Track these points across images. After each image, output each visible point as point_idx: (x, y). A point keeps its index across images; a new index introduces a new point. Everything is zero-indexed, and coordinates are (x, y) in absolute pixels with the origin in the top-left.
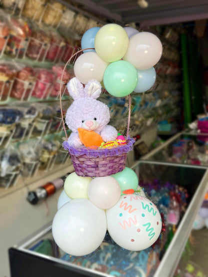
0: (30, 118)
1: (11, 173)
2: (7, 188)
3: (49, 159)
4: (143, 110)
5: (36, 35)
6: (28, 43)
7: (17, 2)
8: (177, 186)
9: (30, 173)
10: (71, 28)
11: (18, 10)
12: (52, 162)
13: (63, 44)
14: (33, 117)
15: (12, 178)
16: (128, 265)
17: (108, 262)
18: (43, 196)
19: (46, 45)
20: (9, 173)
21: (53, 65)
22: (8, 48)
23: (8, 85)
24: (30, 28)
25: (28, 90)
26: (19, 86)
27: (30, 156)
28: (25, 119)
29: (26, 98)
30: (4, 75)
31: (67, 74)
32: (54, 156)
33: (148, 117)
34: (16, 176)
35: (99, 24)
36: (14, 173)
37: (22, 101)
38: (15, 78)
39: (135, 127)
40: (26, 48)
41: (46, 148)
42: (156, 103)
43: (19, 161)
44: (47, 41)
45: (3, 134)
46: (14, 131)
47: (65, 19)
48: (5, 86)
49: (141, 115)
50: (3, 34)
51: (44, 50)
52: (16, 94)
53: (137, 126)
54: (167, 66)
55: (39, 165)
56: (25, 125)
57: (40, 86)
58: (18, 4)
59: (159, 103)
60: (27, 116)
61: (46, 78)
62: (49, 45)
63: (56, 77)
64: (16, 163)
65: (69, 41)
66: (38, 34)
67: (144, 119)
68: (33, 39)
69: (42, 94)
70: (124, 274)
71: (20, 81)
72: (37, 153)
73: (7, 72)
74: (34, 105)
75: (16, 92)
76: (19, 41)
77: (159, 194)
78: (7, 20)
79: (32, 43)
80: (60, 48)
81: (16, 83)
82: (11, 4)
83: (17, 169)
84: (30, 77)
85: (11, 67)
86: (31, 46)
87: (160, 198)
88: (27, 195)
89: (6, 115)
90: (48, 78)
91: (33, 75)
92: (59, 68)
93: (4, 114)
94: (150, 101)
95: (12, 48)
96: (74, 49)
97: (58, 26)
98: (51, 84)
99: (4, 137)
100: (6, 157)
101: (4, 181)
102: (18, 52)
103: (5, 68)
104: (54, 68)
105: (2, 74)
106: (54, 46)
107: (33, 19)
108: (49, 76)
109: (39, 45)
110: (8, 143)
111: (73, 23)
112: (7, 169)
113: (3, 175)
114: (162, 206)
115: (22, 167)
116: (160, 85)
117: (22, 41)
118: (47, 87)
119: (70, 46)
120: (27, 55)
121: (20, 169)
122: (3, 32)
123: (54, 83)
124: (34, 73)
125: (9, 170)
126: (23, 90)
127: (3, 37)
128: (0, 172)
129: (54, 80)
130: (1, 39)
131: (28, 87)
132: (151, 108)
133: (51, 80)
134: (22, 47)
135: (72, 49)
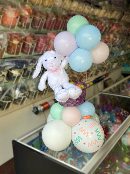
0: (32, 65)
1: (21, 97)
2: (19, 105)
4: (110, 58)
5: (37, 14)
6: (32, 19)
8: (122, 110)
9: (33, 97)
10: (61, 7)
12: (46, 91)
13: (54, 18)
14: (34, 65)
15: (22, 100)
16: (80, 155)
17: (69, 152)
18: (42, 110)
19: (43, 20)
20: (19, 96)
21: (48, 32)
22: (20, 23)
23: (19, 46)
24: (33, 10)
25: (32, 49)
26: (26, 46)
27: (33, 87)
28: (30, 66)
29: (30, 53)
30: (16, 40)
32: (48, 87)
33: (113, 63)
34: (24, 98)
35: (80, 3)
37: (28, 55)
38: (23, 41)
39: (103, 69)
40: (31, 22)
42: (120, 53)
43: (26, 90)
44: (44, 17)
45: (16, 75)
46: (23, 73)
47: (57, 2)
48: (18, 46)
49: (109, 61)
50: (15, 15)
51: (42, 23)
52: (25, 51)
53: (105, 69)
55: (38, 93)
56: (29, 69)
57: (39, 45)
59: (122, 53)
60: (31, 64)
61: (43, 41)
62: (45, 20)
63: (50, 40)
64: (24, 91)
65: (59, 16)
66: (38, 14)
67: (111, 64)
68: (35, 16)
69: (41, 50)
70: (76, 160)
71: (27, 43)
72: (37, 85)
73: (18, 38)
74: (35, 57)
75: (25, 49)
76: (26, 19)
77: (109, 114)
78: (18, 6)
79: (35, 19)
80: (52, 21)
81: (24, 44)
84: (33, 41)
85: (21, 35)
86: (34, 21)
87: (110, 116)
88: (33, 109)
89: (17, 64)
90: (44, 41)
91: (34, 39)
92: (52, 33)
93: (16, 63)
94: (116, 51)
95: (22, 23)
96: (62, 21)
97: (52, 7)
98: (46, 44)
99: (17, 76)
100: (18, 88)
101: (18, 101)
102: (26, 25)
103: (16, 36)
104: (48, 34)
105: (15, 40)
106: (49, 20)
107: (36, 4)
108: (45, 39)
109: (39, 20)
110: (20, 80)
111: (62, 4)
112: (19, 95)
113: (16, 98)
114: (109, 121)
115: (28, 94)
116: (124, 41)
117: (28, 19)
118: (44, 46)
119: (59, 19)
120: (32, 26)
121: (26, 95)
122: (16, 14)
123: (48, 43)
124: (35, 38)
125: (20, 95)
126: (29, 48)
127: (16, 17)
128: (15, 96)
129: (48, 42)
130: (14, 18)
131: (32, 46)
132: (117, 56)
133: (46, 41)
134: (28, 22)
135: (60, 21)
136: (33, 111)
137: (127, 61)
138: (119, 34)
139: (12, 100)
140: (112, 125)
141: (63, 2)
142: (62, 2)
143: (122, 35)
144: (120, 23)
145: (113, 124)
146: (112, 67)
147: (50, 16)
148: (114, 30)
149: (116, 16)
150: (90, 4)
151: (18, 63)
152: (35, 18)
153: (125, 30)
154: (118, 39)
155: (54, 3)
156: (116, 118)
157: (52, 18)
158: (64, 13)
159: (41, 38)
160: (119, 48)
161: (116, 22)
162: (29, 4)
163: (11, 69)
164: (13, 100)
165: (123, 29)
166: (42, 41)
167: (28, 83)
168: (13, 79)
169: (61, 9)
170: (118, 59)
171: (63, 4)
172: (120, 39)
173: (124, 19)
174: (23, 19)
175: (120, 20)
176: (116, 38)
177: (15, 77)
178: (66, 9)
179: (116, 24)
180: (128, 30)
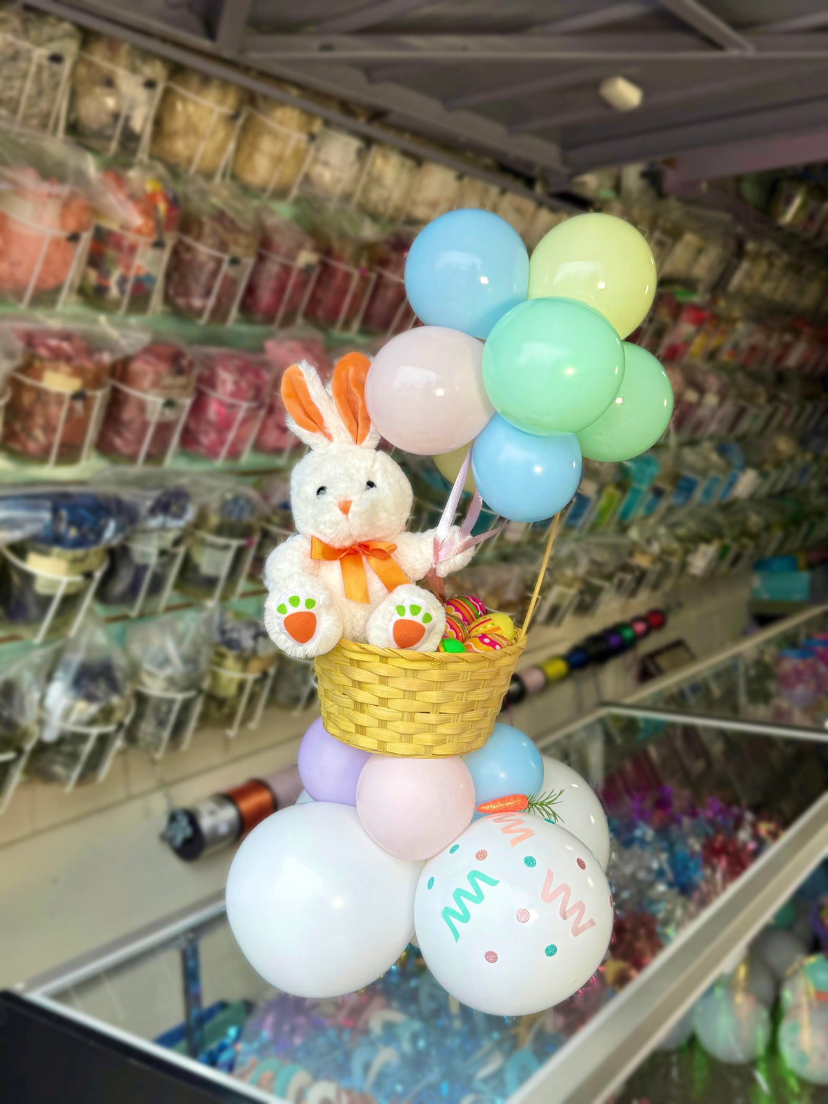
0: (163, 528)
1: (82, 730)
2: (69, 788)
3: (241, 686)
4: (670, 510)
5: (200, 224)
6: (166, 255)
7: (124, 112)
8: (749, 816)
9: (166, 734)
10: (347, 197)
11: (130, 139)
12: (253, 698)
13: (306, 257)
14: (176, 525)
15: (87, 748)
18: (223, 829)
19: (235, 261)
20: (71, 727)
21: (270, 336)
22: (93, 276)
23: (79, 406)
24: (173, 203)
25: (164, 429)
26: (128, 414)
27: (168, 671)
28: (145, 531)
29: (155, 456)
30: (65, 368)
32: (265, 675)
33: (690, 542)
34: (103, 740)
35: (466, 180)
36: (95, 731)
37: (139, 468)
38: (110, 382)
39: (628, 577)
40: (159, 273)
41: (231, 644)
42: (732, 484)
43: (114, 687)
44: (243, 249)
45: (55, 584)
46: (98, 575)
47: (326, 164)
48: (71, 410)
49: (662, 531)
50: (63, 226)
51: (230, 283)
52: (118, 442)
53: (641, 577)
54: (788, 338)
55: (198, 708)
56: (144, 555)
57: (213, 412)
58: (128, 119)
59: (747, 482)
60: (155, 522)
61: (236, 383)
62: (249, 262)
63: (276, 380)
64: (101, 688)
65: (336, 245)
66: (209, 226)
67: (675, 545)
68: (189, 240)
69: (221, 442)
71: (133, 392)
72: (190, 660)
73: (79, 361)
74: (185, 482)
75: (119, 434)
76: (132, 249)
77: (662, 845)
78: (80, 177)
79: (187, 256)
80: (294, 274)
81: (116, 402)
82: (105, 118)
83: (106, 714)
84: (168, 380)
85: (91, 346)
86: (179, 268)
87: (665, 858)
88: (163, 822)
89: (64, 513)
90: (244, 385)
91: (180, 371)
92: (290, 344)
93: (55, 511)
94: (704, 473)
95: (105, 275)
96: (356, 275)
97: (295, 192)
98: (253, 404)
99: (59, 593)
100: (66, 669)
101: (60, 758)
102: (129, 287)
103: (65, 346)
104: (270, 345)
105: (56, 370)
106: (273, 267)
107: (193, 169)
108: (250, 376)
109: (211, 265)
110: (80, 618)
111: (356, 180)
112: (67, 713)
113: (50, 735)
114: (661, 888)
115: (127, 710)
116: (752, 411)
117: (140, 251)
118: (241, 415)
119: (342, 267)
120: (167, 299)
121: (118, 715)
122: (63, 217)
123: (267, 400)
124: (184, 363)
125: (74, 717)
126: (145, 425)
127: (64, 234)
128: (41, 723)
129: (267, 390)
130: (56, 243)
131: (162, 414)
132: (714, 501)
133: (258, 390)
134: (142, 273)
135: (348, 276)
136: (166, 838)
137: (778, 534)
138: (723, 368)
139: (20, 751)
140: (679, 913)
141: (361, 169)
142: (356, 167)
143: (740, 377)
144: (722, 304)
145: (685, 907)
146: (684, 565)
147: (282, 242)
148: (688, 343)
149: (695, 260)
150: (530, 182)
151: (72, 509)
152: (189, 249)
153: (753, 349)
154: (711, 400)
155: (305, 168)
156: (707, 864)
157: (292, 255)
158: (369, 231)
159: (226, 368)
160: (722, 450)
161: (697, 299)
162: (147, 169)
163: (20, 549)
164: (29, 746)
165: (744, 344)
166: (230, 386)
167: (136, 649)
168: (33, 611)
169: (351, 208)
170: (720, 518)
171: (364, 179)
172: (723, 396)
173: (748, 285)
174: (110, 253)
175: (719, 285)
176: (701, 391)
177: (46, 601)
178: (381, 208)
179: (696, 309)
180: (773, 344)
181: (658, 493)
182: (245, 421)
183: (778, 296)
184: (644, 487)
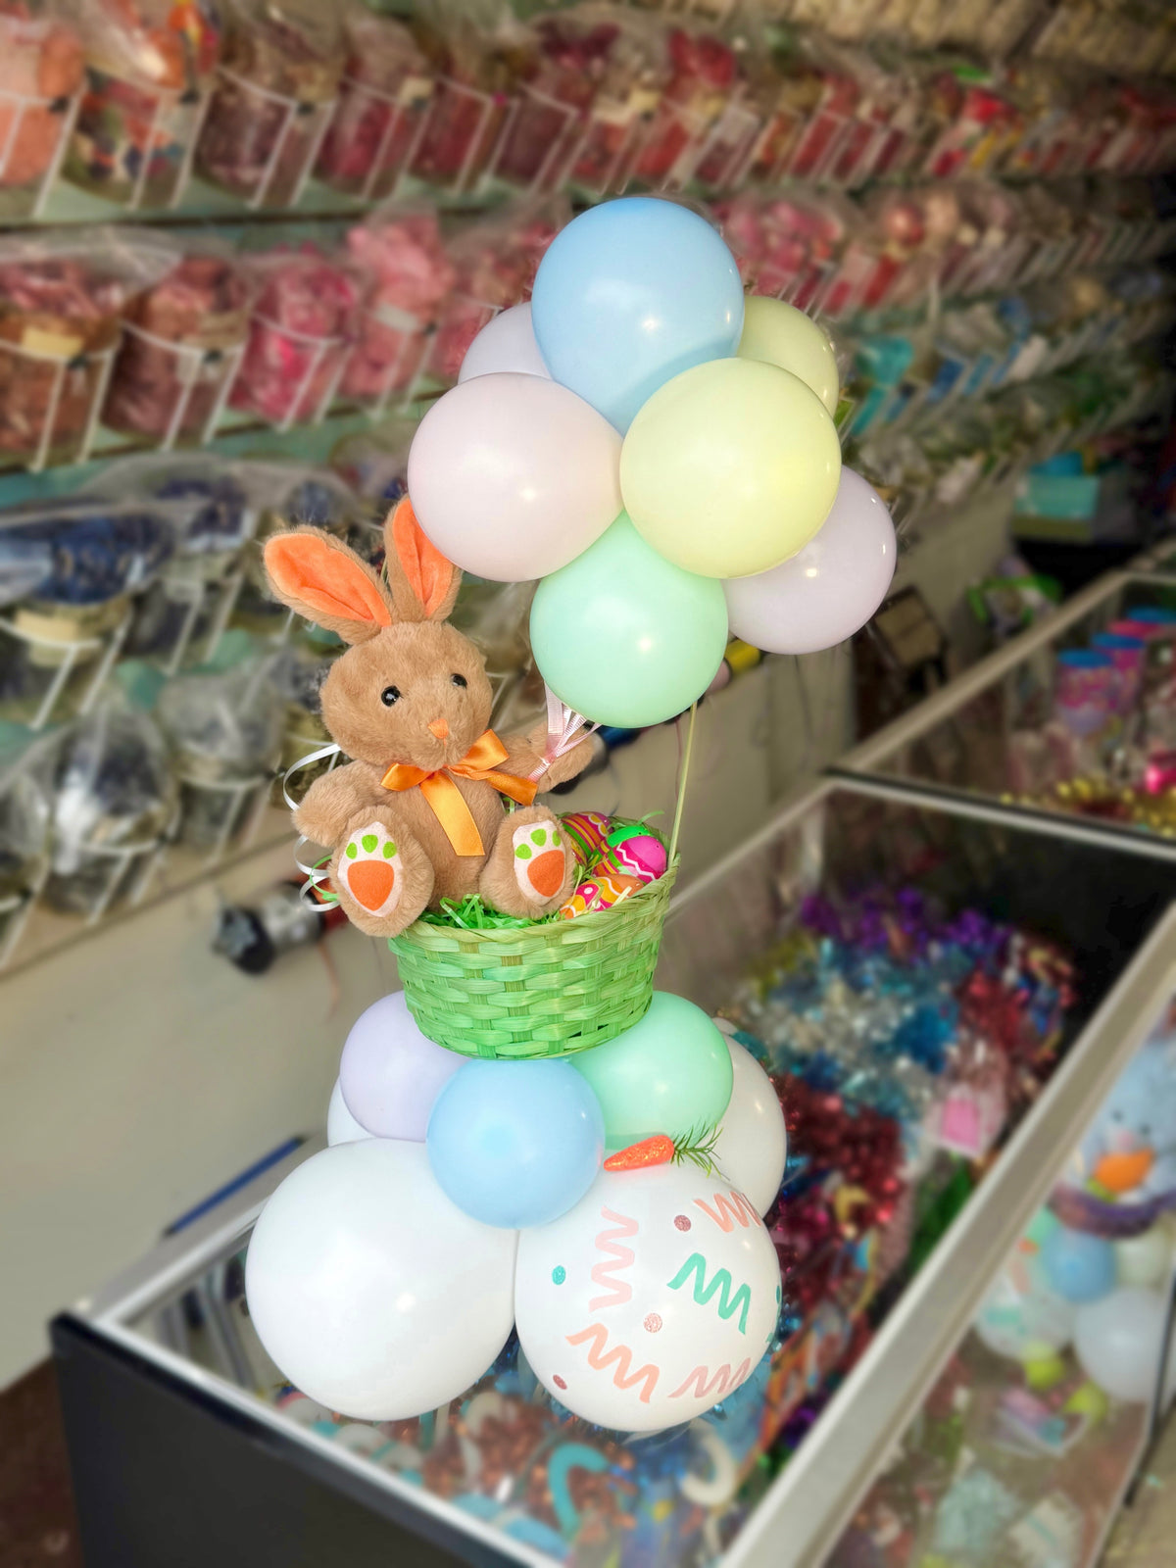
0: (211, 551)
1: (111, 851)
2: (93, 918)
4: (921, 412)
5: (251, 53)
6: (200, 112)
8: (1017, 942)
9: (223, 833)
13: (414, 88)
14: (228, 545)
15: (118, 872)
19: (306, 109)
20: (96, 847)
21: (359, 216)
22: (87, 148)
23: (80, 377)
24: (211, 21)
25: (203, 394)
26: (151, 372)
27: (222, 751)
28: (188, 559)
29: (189, 435)
30: (57, 325)
31: (436, 270)
33: (943, 459)
34: (138, 862)
36: (127, 853)
37: (167, 455)
38: (122, 324)
40: (190, 141)
41: (309, 700)
42: (1010, 360)
43: (151, 788)
44: (317, 88)
45: (60, 654)
46: (121, 632)
48: (68, 384)
49: (906, 445)
50: (42, 92)
51: (298, 143)
52: (134, 413)
54: (1109, 124)
55: (265, 797)
56: (182, 591)
57: (273, 353)
59: (1031, 357)
60: (199, 544)
61: (310, 308)
62: (328, 107)
63: (370, 300)
64: (136, 800)
66: (264, 51)
67: (924, 468)
68: (232, 75)
69: (286, 397)
70: (625, 1464)
71: (155, 341)
73: (75, 308)
74: (235, 470)
75: (134, 400)
76: (149, 105)
77: (906, 989)
79: (230, 100)
80: (395, 115)
81: (130, 357)
83: (143, 829)
84: (210, 322)
85: (96, 279)
86: (221, 119)
87: (909, 1011)
88: (216, 923)
89: (67, 555)
90: (321, 311)
91: (225, 305)
92: (393, 233)
93: (55, 554)
94: (972, 353)
95: (105, 148)
96: (489, 104)
98: (335, 341)
99: (66, 665)
100: (82, 767)
101: (81, 888)
102: (144, 167)
103: (54, 285)
104: (359, 236)
105: (43, 327)
106: (361, 101)
108: (329, 293)
109: (271, 115)
110: (93, 690)
112: (88, 835)
113: (66, 865)
114: (903, 1063)
115: (169, 819)
116: (1048, 246)
117: (162, 109)
118: (317, 358)
119: (461, 90)
120: (201, 167)
121: (158, 827)
122: (41, 78)
123: (355, 332)
124: (232, 288)
125: (101, 835)
126: (175, 390)
127: (43, 102)
128: (54, 847)
129: (354, 313)
130: (32, 115)
131: (202, 372)
132: (979, 393)
133: (341, 315)
134: (165, 143)
135: (473, 108)
136: (218, 948)
137: (1065, 428)
138: (1015, 184)
139: (25, 894)
140: (925, 1094)
143: (1037, 193)
144: (1022, 80)
145: (934, 1088)
146: (932, 493)
147: (377, 61)
148: (967, 148)
149: (989, 14)
151: (78, 542)
152: (231, 88)
153: (1060, 147)
154: (995, 237)
156: (963, 1021)
157: (392, 85)
158: (509, 30)
159: (293, 287)
160: (1002, 313)
161: (988, 82)
163: (8, 611)
164: (37, 884)
165: (1048, 141)
166: (301, 315)
168: (29, 682)
170: (987, 413)
172: (1011, 230)
173: (1062, 42)
174: (116, 111)
175: (1019, 51)
176: (980, 223)
177: (45, 675)
179: (986, 96)
180: (1089, 139)
181: (907, 391)
182: (324, 366)
183: (1101, 58)
184: (889, 389)
